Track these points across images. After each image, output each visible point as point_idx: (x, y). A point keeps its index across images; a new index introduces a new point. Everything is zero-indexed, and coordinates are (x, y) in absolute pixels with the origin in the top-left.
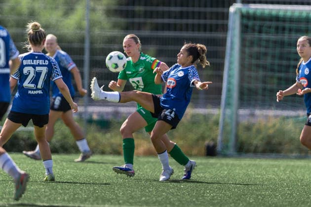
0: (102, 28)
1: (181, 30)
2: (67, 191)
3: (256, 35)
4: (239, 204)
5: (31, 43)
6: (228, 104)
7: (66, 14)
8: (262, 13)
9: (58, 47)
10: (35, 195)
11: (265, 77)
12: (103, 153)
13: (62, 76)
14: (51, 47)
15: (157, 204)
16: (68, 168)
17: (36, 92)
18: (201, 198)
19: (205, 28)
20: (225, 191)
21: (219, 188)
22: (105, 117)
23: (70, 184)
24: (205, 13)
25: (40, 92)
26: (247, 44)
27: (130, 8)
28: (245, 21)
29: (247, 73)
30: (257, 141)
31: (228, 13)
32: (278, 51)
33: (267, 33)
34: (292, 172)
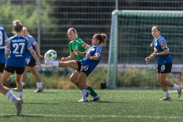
0: (46, 24)
1: (87, 24)
2: (30, 108)
3: (126, 26)
4: (118, 113)
5: (15, 31)
6: (112, 62)
7: (28, 17)
8: (128, 15)
9: (28, 33)
10: (13, 110)
11: (131, 48)
12: (48, 88)
13: (32, 47)
14: (24, 33)
15: (76, 114)
16: (30, 96)
17: (19, 56)
18: (98, 110)
19: (99, 23)
20: (111, 107)
21: (108, 105)
22: (49, 70)
23: (31, 104)
24: (99, 15)
25: (21, 56)
26: (121, 30)
27: (61, 13)
28: (120, 19)
29: (121, 46)
30: (127, 81)
31: (111, 15)
32: (137, 34)
33: (131, 25)
34: (145, 96)
